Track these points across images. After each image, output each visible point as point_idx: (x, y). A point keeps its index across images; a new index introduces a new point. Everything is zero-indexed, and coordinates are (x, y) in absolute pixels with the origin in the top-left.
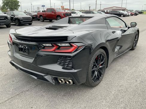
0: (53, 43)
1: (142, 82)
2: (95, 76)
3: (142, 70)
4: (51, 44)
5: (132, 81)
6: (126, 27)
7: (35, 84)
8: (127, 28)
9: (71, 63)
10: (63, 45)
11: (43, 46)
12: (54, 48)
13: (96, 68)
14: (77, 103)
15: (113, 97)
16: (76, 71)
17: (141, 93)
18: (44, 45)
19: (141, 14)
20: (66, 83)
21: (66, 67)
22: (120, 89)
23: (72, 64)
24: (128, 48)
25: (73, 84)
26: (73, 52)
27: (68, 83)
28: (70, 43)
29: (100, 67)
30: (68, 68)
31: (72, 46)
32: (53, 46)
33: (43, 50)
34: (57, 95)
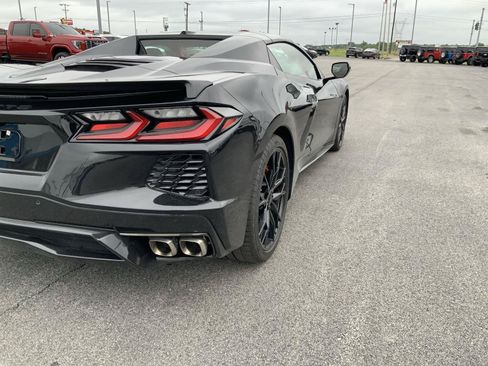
0: (128, 109)
1: (393, 233)
2: (265, 227)
3: (379, 202)
4: (123, 113)
5: (365, 234)
6: (319, 77)
7: (41, 283)
8: (321, 81)
9: (204, 178)
10: (169, 113)
11: (85, 123)
12: (135, 126)
13: (266, 198)
14: (222, 319)
15: (327, 284)
16: (222, 204)
17: (402, 263)
18: (88, 116)
19: (323, 56)
20: (180, 254)
21: (182, 194)
22: (340, 258)
23: (206, 181)
24: (325, 145)
25: (207, 254)
26: (211, 139)
27: (187, 252)
28: (195, 106)
29: (276, 195)
30: (191, 196)
31: (201, 116)
32: (129, 120)
33: (83, 136)
34: (143, 306)
